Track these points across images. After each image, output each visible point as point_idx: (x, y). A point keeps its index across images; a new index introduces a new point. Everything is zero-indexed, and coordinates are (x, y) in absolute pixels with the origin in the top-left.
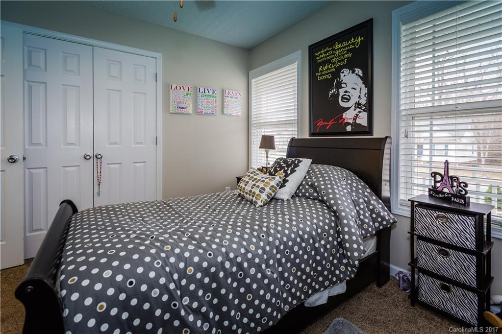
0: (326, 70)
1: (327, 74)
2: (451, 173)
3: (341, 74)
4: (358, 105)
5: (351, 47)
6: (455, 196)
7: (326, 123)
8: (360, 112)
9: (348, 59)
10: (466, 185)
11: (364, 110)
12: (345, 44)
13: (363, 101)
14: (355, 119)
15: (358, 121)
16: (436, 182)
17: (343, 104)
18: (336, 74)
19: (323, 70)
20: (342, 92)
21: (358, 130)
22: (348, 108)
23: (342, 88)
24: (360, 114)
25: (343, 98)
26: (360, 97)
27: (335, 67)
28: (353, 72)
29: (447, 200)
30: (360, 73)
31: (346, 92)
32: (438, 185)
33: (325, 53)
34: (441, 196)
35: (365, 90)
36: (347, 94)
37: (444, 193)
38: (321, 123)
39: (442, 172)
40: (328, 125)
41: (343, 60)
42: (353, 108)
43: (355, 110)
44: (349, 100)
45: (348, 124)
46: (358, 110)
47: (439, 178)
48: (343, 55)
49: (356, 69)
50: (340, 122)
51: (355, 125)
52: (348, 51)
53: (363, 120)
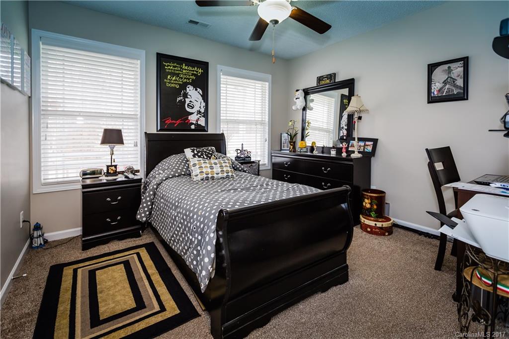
0: (174, 80)
1: (176, 84)
2: (244, 149)
3: (187, 88)
4: (199, 112)
5: (195, 72)
6: (247, 157)
7: (174, 122)
8: (200, 117)
9: (193, 80)
10: (250, 152)
11: (203, 116)
12: (190, 68)
13: (202, 110)
14: (197, 121)
15: (199, 123)
16: (238, 153)
17: (188, 110)
18: (184, 86)
19: (172, 80)
20: (187, 101)
21: (199, 128)
22: (193, 113)
23: (188, 98)
24: (200, 118)
25: (188, 105)
26: (200, 107)
27: (182, 81)
28: (196, 90)
29: (244, 159)
30: (201, 92)
31: (191, 101)
32: (239, 155)
33: (174, 67)
34: (241, 159)
35: (203, 104)
36: (192, 103)
37: (242, 157)
38: (169, 121)
39: (241, 149)
40: (176, 123)
41: (189, 79)
42: (196, 113)
43: (197, 115)
44: (193, 108)
45: (193, 124)
46: (199, 115)
47: (239, 151)
48: (189, 76)
49: (198, 89)
50: (186, 122)
51: (197, 125)
52: (193, 74)
53: (202, 122)
